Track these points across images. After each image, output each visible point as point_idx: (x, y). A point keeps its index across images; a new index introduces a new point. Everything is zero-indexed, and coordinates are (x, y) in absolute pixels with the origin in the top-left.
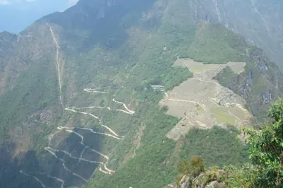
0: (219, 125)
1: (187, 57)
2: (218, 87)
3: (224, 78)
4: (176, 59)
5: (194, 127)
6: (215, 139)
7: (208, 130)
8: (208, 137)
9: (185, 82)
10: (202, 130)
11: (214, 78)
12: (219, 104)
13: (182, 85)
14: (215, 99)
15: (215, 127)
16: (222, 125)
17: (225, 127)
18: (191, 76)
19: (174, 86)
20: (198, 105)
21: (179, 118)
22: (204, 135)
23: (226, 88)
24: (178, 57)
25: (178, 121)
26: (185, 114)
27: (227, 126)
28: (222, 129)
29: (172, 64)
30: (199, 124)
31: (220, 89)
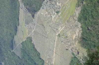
0: (77, 15)
1: (12, 41)
2: (42, 12)
3: (34, 6)
4: (14, 54)
5: (80, 42)
6: (91, 20)
7: (82, 27)
8: (89, 28)
9: (36, 47)
10: (82, 34)
11: (33, 16)
12: (58, 12)
13: (38, 50)
14: (53, 17)
15: (79, 20)
16: (77, 12)
17: (79, 9)
18: (30, 39)
19: (40, 59)
20: (59, 35)
21: (73, 56)
22: (88, 31)
23: (43, 4)
24: (12, 51)
25: (75, 57)
26: (67, 50)
27: (78, 7)
28: (81, 12)
29: (19, 57)
30: (76, 36)
31: (43, 10)
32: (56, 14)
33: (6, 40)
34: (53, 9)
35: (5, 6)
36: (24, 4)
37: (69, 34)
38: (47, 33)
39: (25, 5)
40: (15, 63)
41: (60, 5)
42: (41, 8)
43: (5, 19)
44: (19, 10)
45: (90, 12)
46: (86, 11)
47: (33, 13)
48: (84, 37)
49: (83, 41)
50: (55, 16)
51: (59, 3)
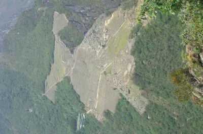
0: (130, 48)
1: (44, 82)
2: (84, 46)
4: (45, 98)
5: (132, 79)
7: (135, 62)
8: (144, 62)
9: (75, 88)
10: (136, 69)
11: (72, 52)
12: (104, 46)
14: (98, 52)
15: (133, 53)
16: (130, 44)
17: (133, 41)
18: (68, 79)
20: (105, 72)
21: (120, 97)
22: (142, 66)
23: (85, 37)
24: (43, 95)
25: (123, 98)
26: (115, 89)
27: (132, 38)
28: (135, 44)
29: (52, 102)
30: (128, 72)
31: (85, 44)
32: (101, 48)
33: (36, 81)
34: (97, 43)
35: (36, 40)
36: (61, 37)
37: (119, 70)
38: (90, 71)
39: (61, 39)
40: (46, 109)
41: (107, 37)
42: (83, 42)
43: (36, 55)
44: (54, 45)
45: (145, 44)
46: (140, 43)
47: (72, 48)
48: (138, 73)
49: (136, 77)
50: (100, 50)
51: (106, 35)
